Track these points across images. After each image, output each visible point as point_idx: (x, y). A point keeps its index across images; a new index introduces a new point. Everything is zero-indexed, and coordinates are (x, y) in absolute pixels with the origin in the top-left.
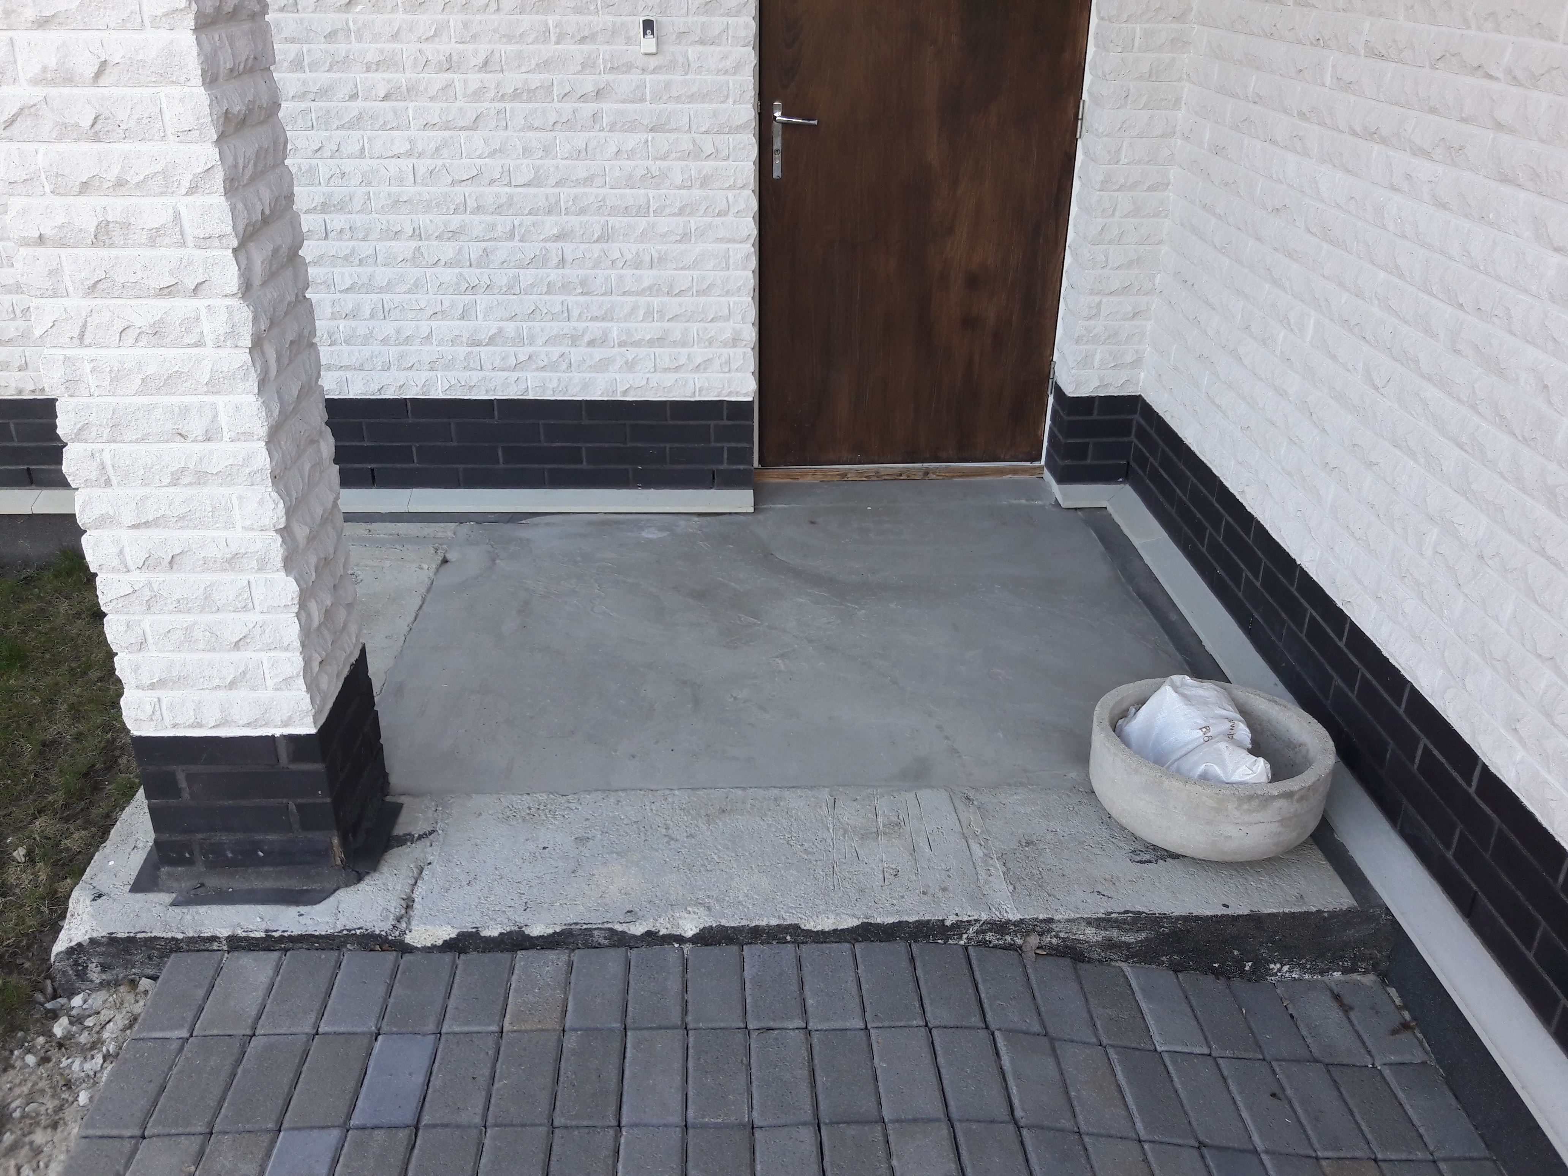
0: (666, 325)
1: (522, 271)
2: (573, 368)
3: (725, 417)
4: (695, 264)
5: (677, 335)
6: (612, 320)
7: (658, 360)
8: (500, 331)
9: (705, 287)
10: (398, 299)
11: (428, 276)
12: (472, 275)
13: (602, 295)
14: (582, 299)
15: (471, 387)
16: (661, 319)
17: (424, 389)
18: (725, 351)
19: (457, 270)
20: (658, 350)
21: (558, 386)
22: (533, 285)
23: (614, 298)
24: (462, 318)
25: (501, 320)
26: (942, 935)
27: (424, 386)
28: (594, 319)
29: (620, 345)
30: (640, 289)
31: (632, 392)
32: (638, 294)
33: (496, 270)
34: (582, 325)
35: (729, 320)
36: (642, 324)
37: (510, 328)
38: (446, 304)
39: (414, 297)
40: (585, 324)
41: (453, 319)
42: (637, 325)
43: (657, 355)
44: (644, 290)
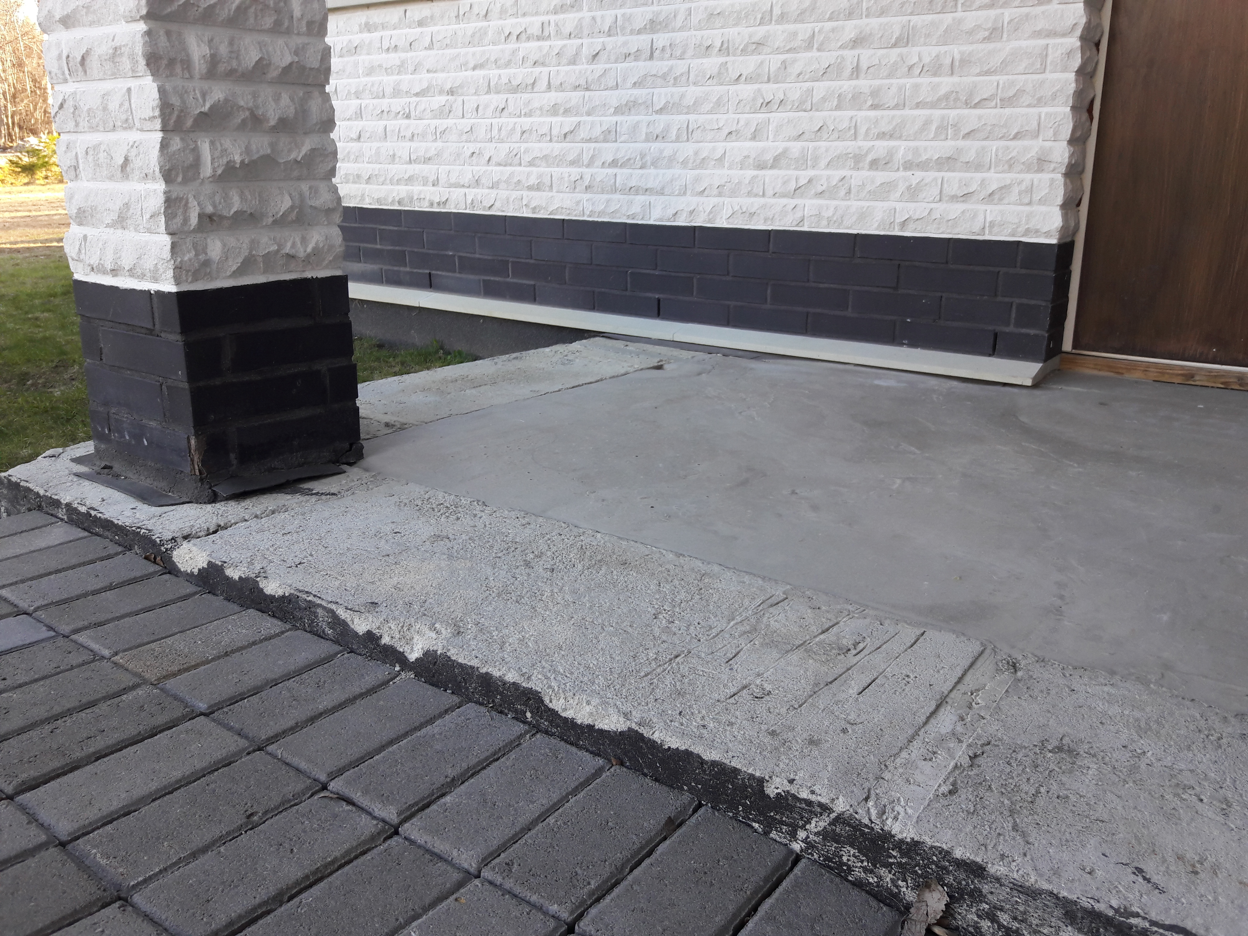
0: (961, 143)
1: (816, 84)
2: (852, 196)
3: (1018, 264)
4: (1004, 67)
5: (971, 156)
6: (900, 138)
7: (945, 186)
8: (785, 151)
9: (1011, 94)
10: (702, 118)
11: (730, 93)
12: (770, 90)
13: (893, 109)
14: (872, 113)
15: (752, 215)
16: (955, 137)
17: (711, 216)
18: (1028, 177)
19: (756, 86)
20: (947, 175)
21: (834, 215)
22: (824, 99)
23: (907, 112)
24: (754, 138)
25: (789, 140)
26: (761, 813)
27: (710, 212)
28: (882, 136)
29: (906, 169)
30: (935, 98)
31: (911, 226)
32: (933, 105)
33: (791, 85)
34: (867, 144)
35: (1037, 136)
36: (932, 143)
37: (796, 147)
38: (742, 123)
39: (715, 117)
40: (872, 143)
41: (745, 140)
42: (928, 143)
43: (945, 179)
44: (939, 100)
